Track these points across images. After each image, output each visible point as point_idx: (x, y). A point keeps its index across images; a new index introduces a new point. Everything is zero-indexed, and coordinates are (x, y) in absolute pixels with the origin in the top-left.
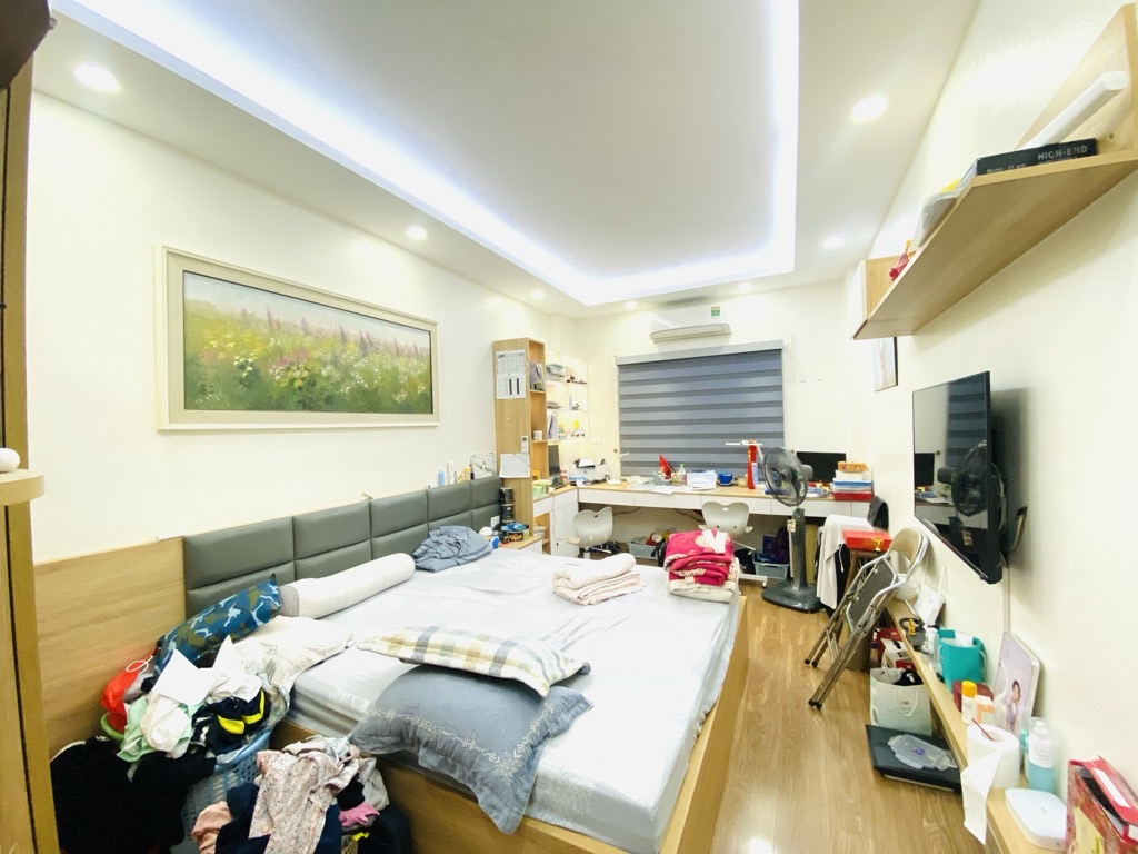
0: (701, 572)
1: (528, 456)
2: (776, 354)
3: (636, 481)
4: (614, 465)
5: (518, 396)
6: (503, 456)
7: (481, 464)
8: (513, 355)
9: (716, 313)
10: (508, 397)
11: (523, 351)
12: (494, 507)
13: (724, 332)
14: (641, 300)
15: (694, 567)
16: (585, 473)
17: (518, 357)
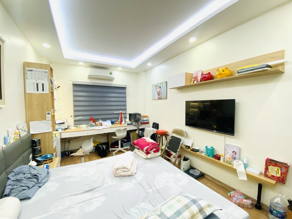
0: (154, 149)
1: (51, 122)
2: (124, 88)
3: (84, 127)
4: (70, 121)
5: (43, 92)
6: (31, 123)
7: (22, 128)
8: (39, 71)
9: (111, 74)
10: (36, 92)
11: (47, 71)
12: (30, 150)
13: (111, 79)
14: (85, 62)
15: (153, 149)
16: (60, 126)
17: (44, 73)
